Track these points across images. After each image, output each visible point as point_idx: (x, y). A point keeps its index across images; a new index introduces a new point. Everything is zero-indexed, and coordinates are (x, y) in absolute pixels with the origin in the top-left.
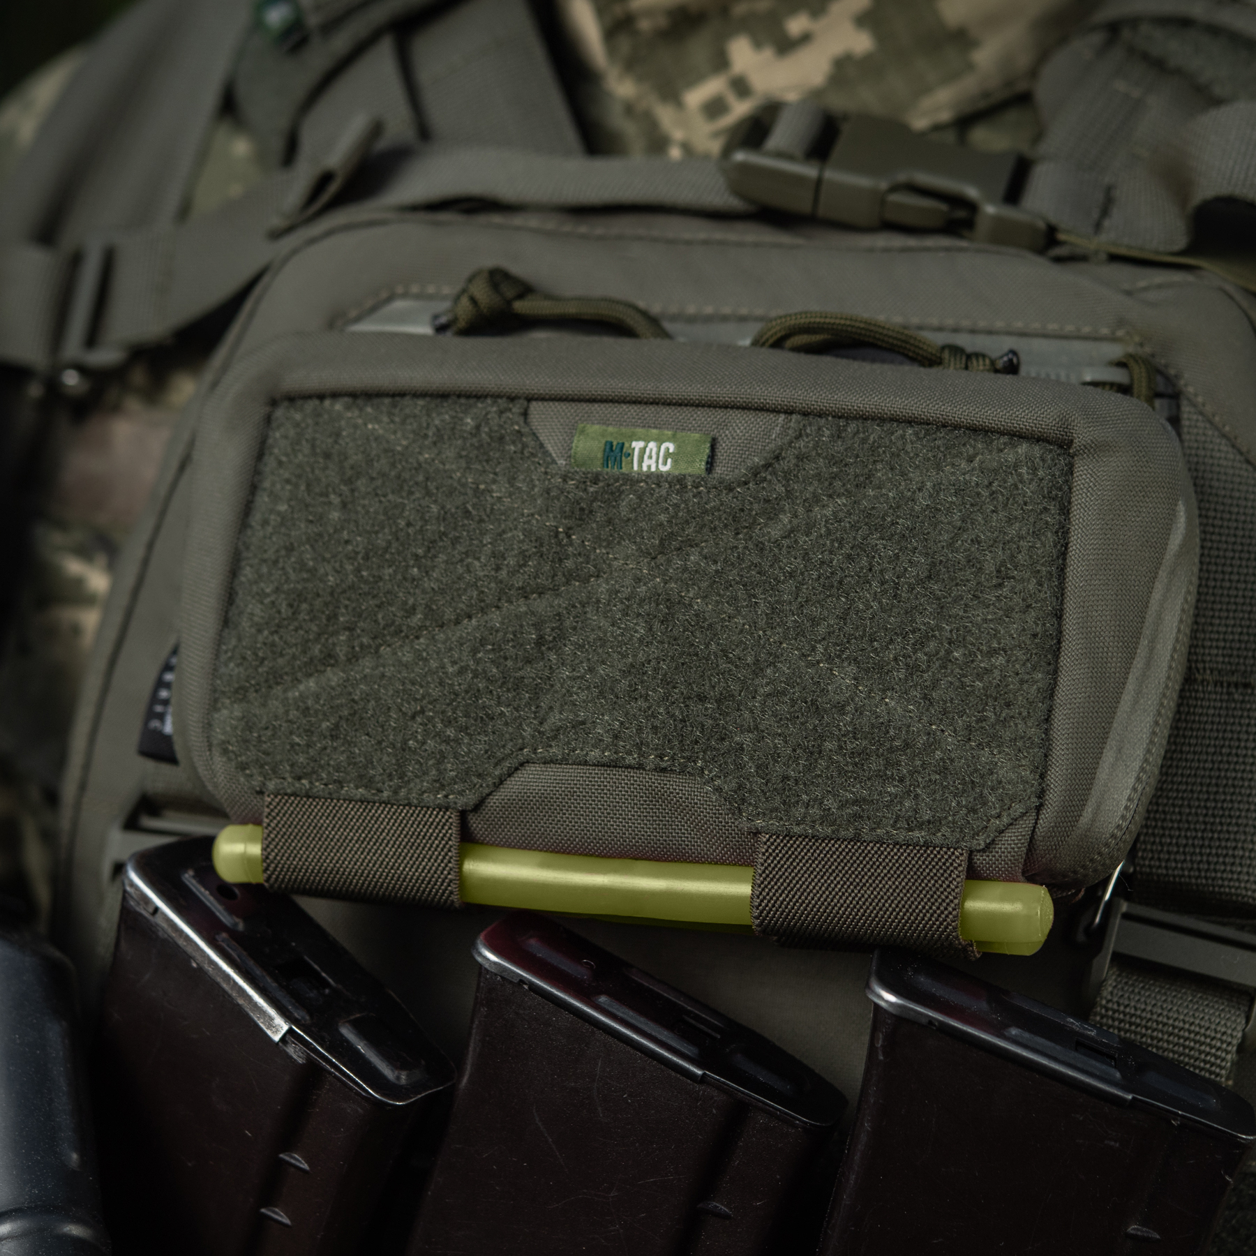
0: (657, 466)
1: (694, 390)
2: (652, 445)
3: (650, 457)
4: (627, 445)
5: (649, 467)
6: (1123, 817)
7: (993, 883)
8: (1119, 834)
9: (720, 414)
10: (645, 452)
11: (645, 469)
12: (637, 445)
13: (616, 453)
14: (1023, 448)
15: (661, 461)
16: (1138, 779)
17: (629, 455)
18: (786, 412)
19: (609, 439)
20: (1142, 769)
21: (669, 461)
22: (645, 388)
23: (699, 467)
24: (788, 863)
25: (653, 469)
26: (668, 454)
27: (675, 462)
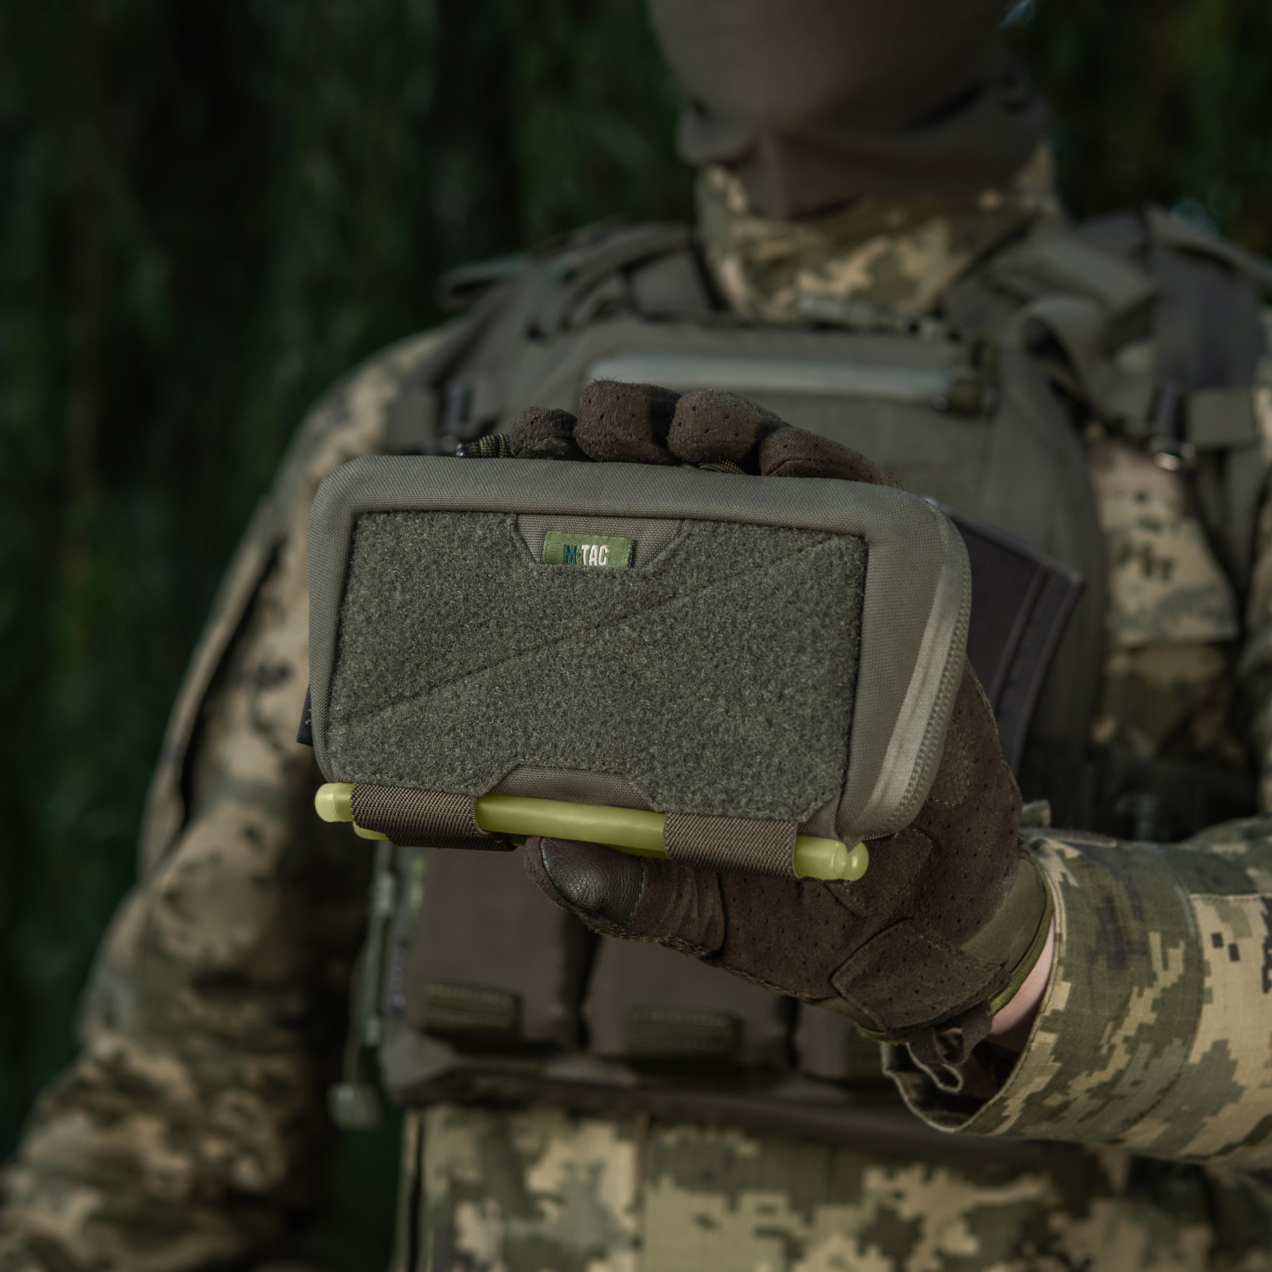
0: (598, 562)
1: (620, 506)
2: (594, 547)
3: (594, 556)
4: (578, 548)
5: (593, 563)
6: (908, 791)
7: (821, 839)
8: (906, 802)
9: (637, 522)
10: (590, 552)
11: (591, 564)
12: (585, 547)
13: (571, 554)
14: (835, 541)
15: (600, 559)
16: (917, 764)
17: (580, 554)
18: (680, 519)
19: (568, 543)
20: (919, 757)
21: (605, 558)
22: (589, 506)
23: (625, 562)
24: (684, 830)
25: (596, 564)
26: (604, 554)
27: (609, 559)
